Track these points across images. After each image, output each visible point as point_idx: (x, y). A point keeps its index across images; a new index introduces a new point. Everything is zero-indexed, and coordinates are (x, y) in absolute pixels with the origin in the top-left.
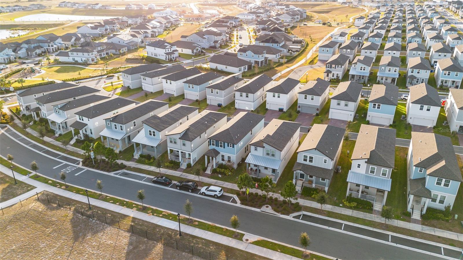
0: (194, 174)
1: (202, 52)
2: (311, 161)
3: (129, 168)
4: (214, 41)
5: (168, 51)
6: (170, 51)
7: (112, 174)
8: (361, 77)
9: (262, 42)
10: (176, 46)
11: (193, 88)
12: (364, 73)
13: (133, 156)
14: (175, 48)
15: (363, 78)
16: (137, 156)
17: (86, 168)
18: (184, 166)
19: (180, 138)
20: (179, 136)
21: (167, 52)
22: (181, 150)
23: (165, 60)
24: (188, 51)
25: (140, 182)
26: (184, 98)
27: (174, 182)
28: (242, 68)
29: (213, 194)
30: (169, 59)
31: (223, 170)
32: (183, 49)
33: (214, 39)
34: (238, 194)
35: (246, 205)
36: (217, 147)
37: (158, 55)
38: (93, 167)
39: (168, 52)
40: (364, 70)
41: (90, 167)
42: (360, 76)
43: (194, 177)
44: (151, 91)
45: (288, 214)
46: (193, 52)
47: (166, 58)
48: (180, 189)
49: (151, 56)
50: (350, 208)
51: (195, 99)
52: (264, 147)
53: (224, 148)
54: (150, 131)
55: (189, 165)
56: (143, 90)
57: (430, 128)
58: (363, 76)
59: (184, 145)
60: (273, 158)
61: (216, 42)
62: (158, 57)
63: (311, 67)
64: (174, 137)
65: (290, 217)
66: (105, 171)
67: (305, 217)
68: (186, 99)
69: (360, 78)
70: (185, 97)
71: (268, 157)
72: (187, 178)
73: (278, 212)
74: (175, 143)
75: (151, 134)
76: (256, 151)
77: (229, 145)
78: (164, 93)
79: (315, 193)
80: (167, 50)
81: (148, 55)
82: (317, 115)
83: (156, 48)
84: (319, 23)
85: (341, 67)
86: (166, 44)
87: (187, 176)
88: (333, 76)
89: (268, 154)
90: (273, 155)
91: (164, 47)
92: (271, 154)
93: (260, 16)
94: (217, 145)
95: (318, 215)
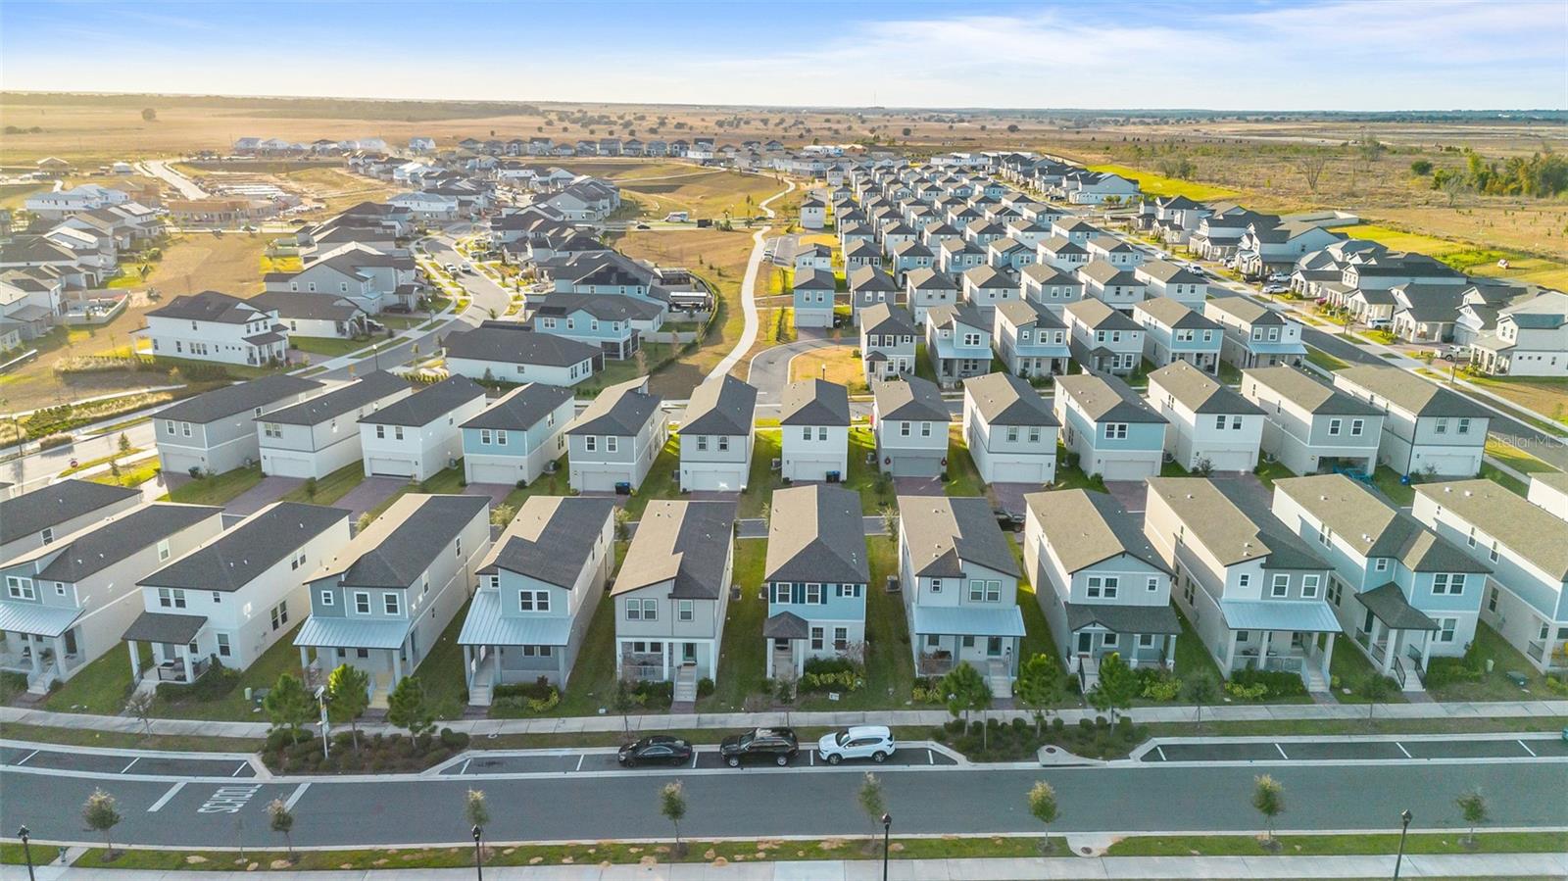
0: (740, 711)
1: (372, 327)
2: (1110, 592)
3: (483, 742)
4: (397, 288)
5: (257, 330)
6: (262, 331)
7: (433, 774)
8: (971, 364)
9: (586, 282)
10: (276, 312)
11: (502, 441)
12: (975, 351)
13: (466, 697)
14: (275, 319)
15: (975, 367)
16: (481, 696)
17: (305, 781)
18: (686, 691)
19: (670, 596)
20: (669, 588)
21: (254, 333)
22: (673, 637)
23: (246, 363)
24: (325, 328)
25: (570, 775)
26: (463, 484)
27: (697, 749)
28: (579, 365)
29: (867, 750)
30: (263, 360)
31: (830, 678)
32: (297, 321)
33: (397, 282)
34: (938, 735)
35: (988, 760)
36: (798, 605)
37: (211, 350)
38: (332, 769)
39: (259, 333)
40: (976, 342)
41: (316, 771)
42: (967, 361)
43: (750, 721)
44: (307, 476)
45: (1123, 754)
46: (340, 329)
47: (251, 355)
48: (740, 765)
49: (174, 353)
50: (1256, 700)
51: (514, 482)
52: (964, 576)
53: (824, 601)
54: (526, 596)
55: (704, 688)
56: (264, 476)
57: (1247, 473)
58: (975, 361)
59: (686, 616)
60: (992, 605)
61: (403, 290)
62: (212, 356)
63: (792, 350)
64: (646, 594)
65: (1133, 761)
66: (393, 770)
67: (1172, 752)
68: (474, 484)
69: (966, 367)
70: (468, 479)
71: (976, 604)
72: (728, 726)
73: (1093, 756)
74: (650, 615)
75: (527, 606)
76: (936, 595)
77: (844, 590)
78: (368, 473)
79: (1147, 681)
80: (253, 326)
81: (158, 353)
82: (945, 478)
83: (199, 323)
84: (682, 221)
85: (911, 341)
86: (241, 306)
87: (725, 722)
88: (891, 369)
89: (976, 596)
90: (993, 597)
91: (241, 318)
92: (985, 592)
93: (472, 202)
94: (798, 598)
95: (1198, 738)
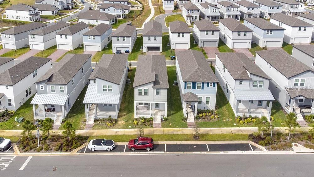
2: (302, 84)
6: (33, 13)
11: (94, 39)
13: (85, 121)
14: (37, 10)
19: (152, 88)
20: (152, 85)
21: (31, 13)
22: (153, 101)
23: (29, 21)
24: (49, 13)
26: (83, 51)
32: (42, 11)
47: (31, 19)
49: (12, 19)
52: (251, 80)
53: (203, 88)
54: (105, 87)
59: (158, 94)
60: (260, 89)
62: (21, 20)
71: (254, 89)
74: (146, 94)
75: (105, 90)
76: (241, 86)
77: (209, 85)
78: (58, 48)
83: (18, 11)
89: (255, 86)
90: (261, 86)
92: (258, 85)
94: (194, 88)
